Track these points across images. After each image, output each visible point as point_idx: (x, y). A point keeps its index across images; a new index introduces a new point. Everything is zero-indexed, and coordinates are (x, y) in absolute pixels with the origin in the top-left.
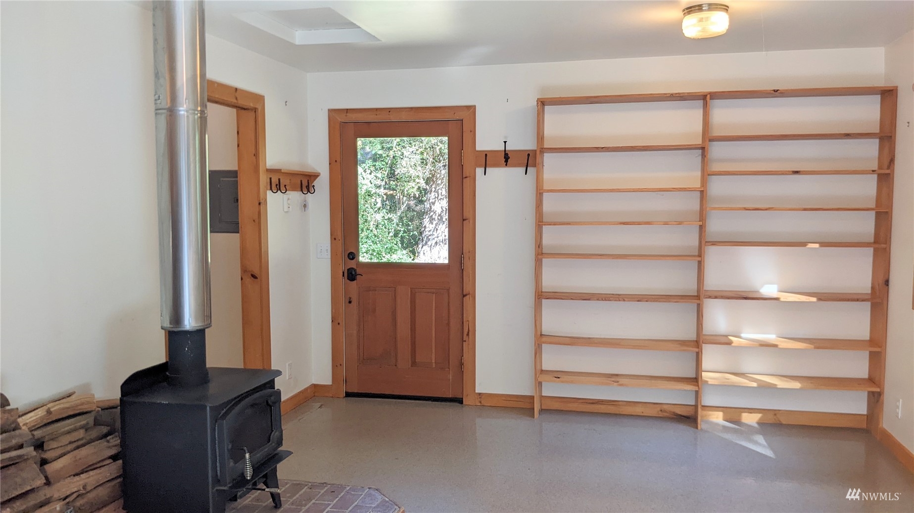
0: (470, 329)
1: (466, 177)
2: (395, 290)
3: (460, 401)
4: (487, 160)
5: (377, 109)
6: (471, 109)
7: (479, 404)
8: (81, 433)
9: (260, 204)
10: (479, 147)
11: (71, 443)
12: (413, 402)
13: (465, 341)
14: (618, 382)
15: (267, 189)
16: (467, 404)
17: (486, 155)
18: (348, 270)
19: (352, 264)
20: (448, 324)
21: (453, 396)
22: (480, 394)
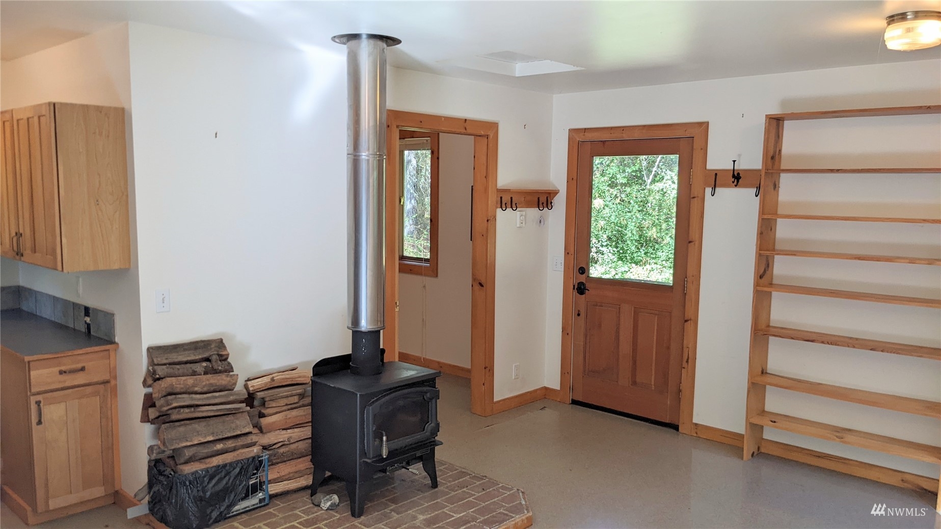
0: (690, 356)
1: (694, 198)
2: (619, 308)
3: (676, 428)
4: (716, 180)
5: (612, 128)
6: (703, 127)
7: (695, 435)
8: (296, 399)
9: (488, 221)
10: (710, 166)
11: (287, 405)
12: (631, 421)
13: (684, 368)
14: (842, 438)
15: (497, 208)
16: (682, 432)
17: (716, 174)
18: (578, 283)
19: (582, 278)
20: (668, 348)
21: (670, 422)
22: (696, 424)
